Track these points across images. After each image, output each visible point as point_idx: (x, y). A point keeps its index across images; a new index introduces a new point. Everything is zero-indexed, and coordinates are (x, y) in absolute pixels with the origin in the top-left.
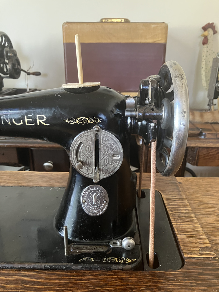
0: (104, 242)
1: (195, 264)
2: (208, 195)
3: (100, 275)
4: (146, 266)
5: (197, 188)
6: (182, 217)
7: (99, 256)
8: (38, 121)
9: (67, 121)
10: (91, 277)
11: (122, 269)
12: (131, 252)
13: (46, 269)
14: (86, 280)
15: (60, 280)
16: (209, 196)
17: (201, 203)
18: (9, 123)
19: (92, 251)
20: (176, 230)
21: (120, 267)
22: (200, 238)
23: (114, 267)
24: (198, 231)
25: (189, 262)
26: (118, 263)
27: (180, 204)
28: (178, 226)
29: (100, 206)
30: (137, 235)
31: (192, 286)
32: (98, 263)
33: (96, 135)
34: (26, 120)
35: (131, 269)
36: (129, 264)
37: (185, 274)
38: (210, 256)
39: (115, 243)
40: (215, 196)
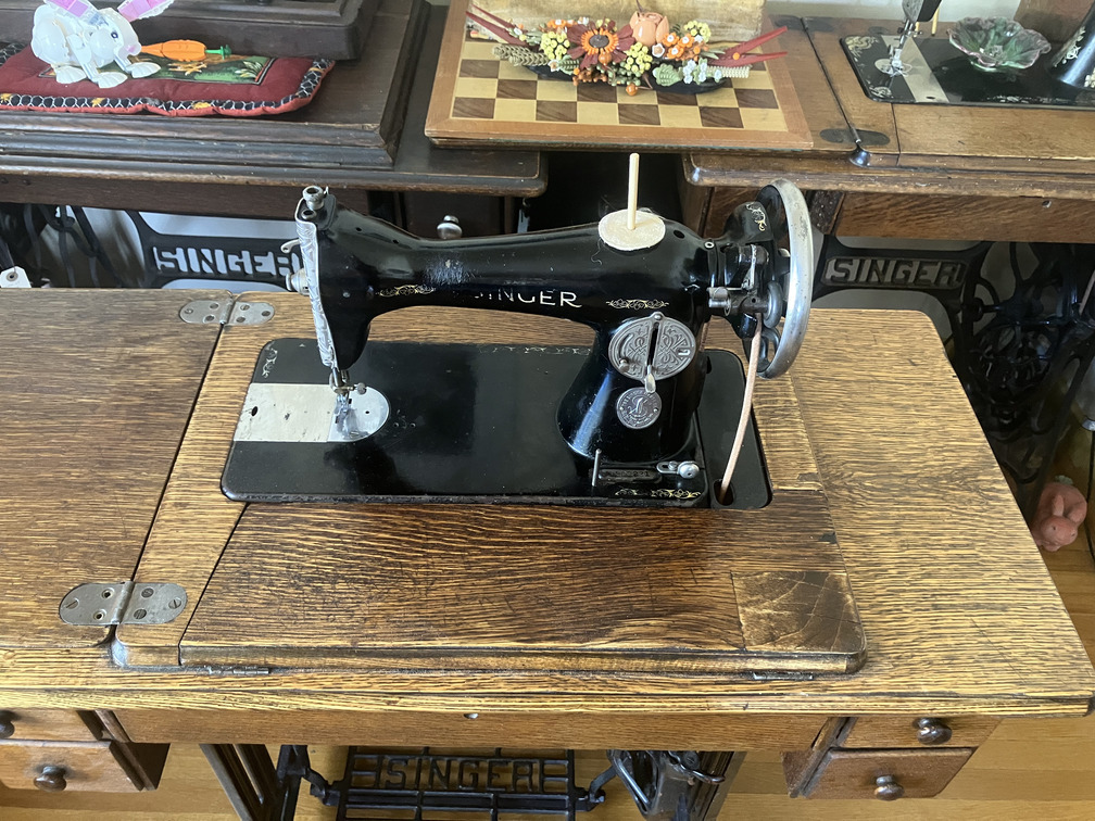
0: (648, 464)
1: (789, 500)
2: (836, 358)
3: (649, 514)
4: (714, 501)
5: (816, 338)
6: (778, 415)
7: (645, 486)
8: (562, 299)
9: (611, 304)
10: (636, 517)
11: (680, 507)
12: (691, 483)
13: (569, 505)
14: (629, 520)
15: (593, 520)
16: (837, 360)
17: (818, 379)
18: (512, 299)
19: (632, 479)
20: (763, 442)
21: (677, 504)
22: (803, 459)
23: (668, 503)
24: (801, 445)
25: (779, 497)
26: (674, 498)
27: (778, 388)
28: (769, 435)
29: (647, 416)
30: (699, 453)
31: (778, 531)
32: (644, 497)
33: (656, 324)
34: (542, 297)
35: (693, 507)
36: (690, 499)
37: (772, 513)
38: (812, 488)
39: (666, 467)
40: (850, 361)
